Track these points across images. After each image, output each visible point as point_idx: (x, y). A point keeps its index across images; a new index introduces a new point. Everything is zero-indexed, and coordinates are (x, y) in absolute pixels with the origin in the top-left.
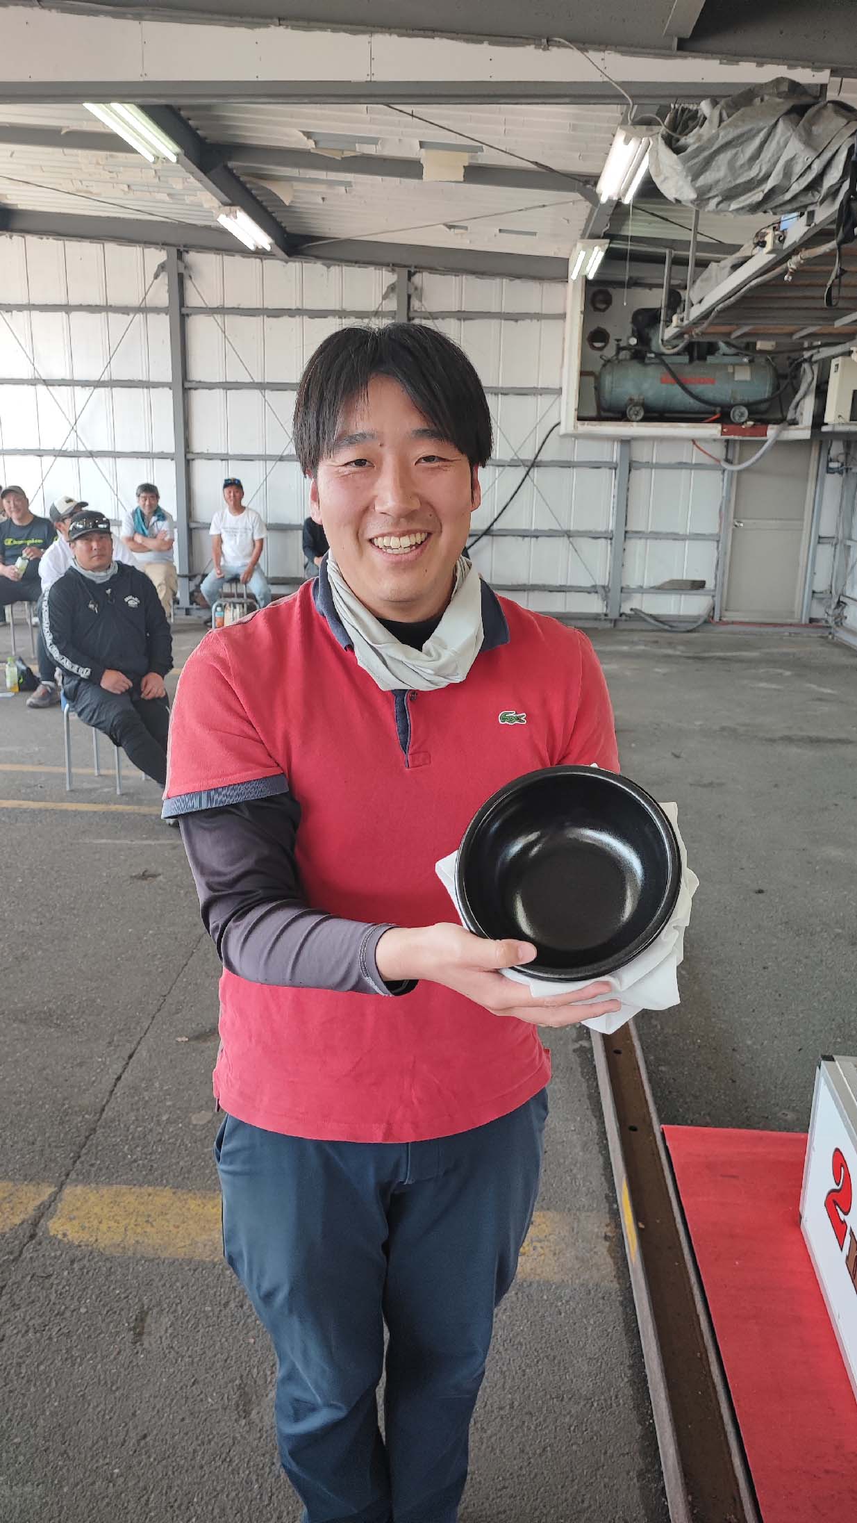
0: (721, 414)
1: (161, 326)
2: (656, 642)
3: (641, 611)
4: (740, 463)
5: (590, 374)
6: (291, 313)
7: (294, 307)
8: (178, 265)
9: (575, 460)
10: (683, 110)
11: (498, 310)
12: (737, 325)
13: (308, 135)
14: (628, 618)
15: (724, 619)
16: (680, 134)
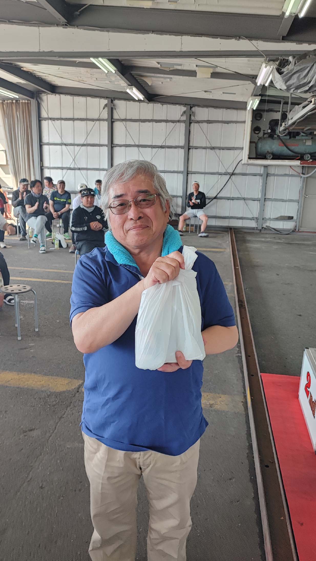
0: (300, 157)
1: (105, 126)
2: (274, 238)
3: (269, 227)
4: (308, 174)
5: (254, 142)
6: (149, 121)
7: (150, 119)
8: (111, 105)
9: (248, 172)
10: (284, 59)
11: (221, 120)
12: (305, 126)
13: (158, 63)
14: (265, 229)
15: (300, 230)
16: (282, 67)
